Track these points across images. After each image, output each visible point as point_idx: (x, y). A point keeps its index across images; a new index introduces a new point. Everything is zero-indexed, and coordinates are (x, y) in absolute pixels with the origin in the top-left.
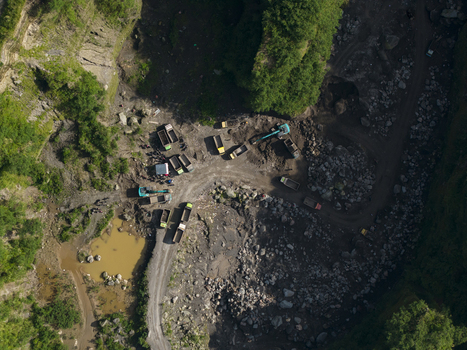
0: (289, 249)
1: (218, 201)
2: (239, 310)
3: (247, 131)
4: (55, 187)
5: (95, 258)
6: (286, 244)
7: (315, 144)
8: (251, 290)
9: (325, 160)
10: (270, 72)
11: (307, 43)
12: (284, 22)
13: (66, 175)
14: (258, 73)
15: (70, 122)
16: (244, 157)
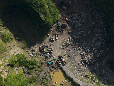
0: (85, 42)
1: (64, 48)
2: (89, 62)
3: (54, 31)
4: (35, 80)
5: (56, 83)
6: (83, 41)
7: (68, 19)
8: (87, 56)
9: (72, 20)
10: (46, 17)
11: (46, 4)
12: (38, 6)
13: (34, 76)
14: (44, 19)
15: (24, 66)
16: (59, 36)
